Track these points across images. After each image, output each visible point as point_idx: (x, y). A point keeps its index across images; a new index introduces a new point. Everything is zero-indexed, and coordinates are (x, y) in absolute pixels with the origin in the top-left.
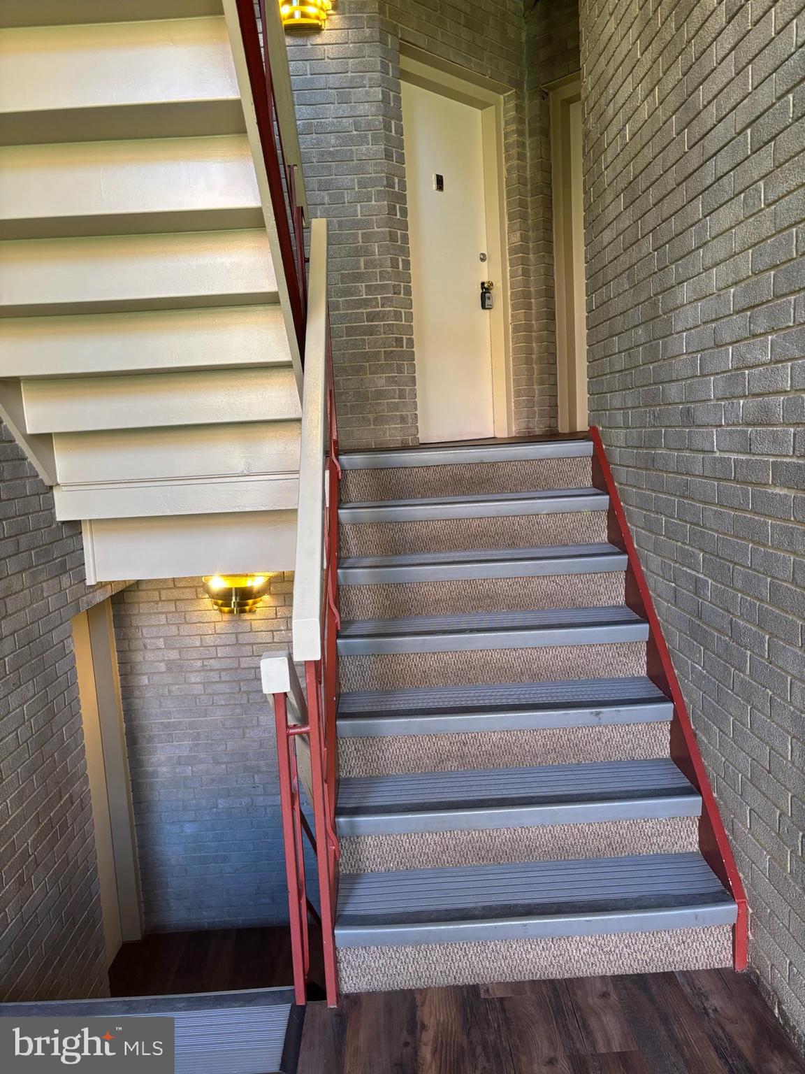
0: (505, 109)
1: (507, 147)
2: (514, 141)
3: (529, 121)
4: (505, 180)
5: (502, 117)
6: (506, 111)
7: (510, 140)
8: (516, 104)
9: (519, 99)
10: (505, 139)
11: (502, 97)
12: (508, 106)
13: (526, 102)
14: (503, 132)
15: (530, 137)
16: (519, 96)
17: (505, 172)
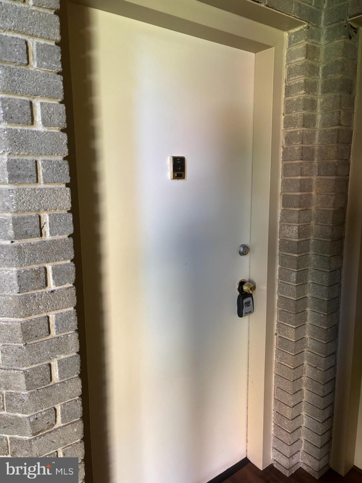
0: (289, 52)
1: (289, 106)
2: (299, 100)
3: (324, 69)
4: (281, 150)
5: (285, 63)
6: (291, 56)
7: (294, 98)
8: (307, 45)
9: (312, 38)
10: (287, 94)
11: (286, 34)
12: (294, 48)
13: (323, 41)
14: (284, 85)
15: (323, 92)
16: (311, 34)
17: (282, 140)
